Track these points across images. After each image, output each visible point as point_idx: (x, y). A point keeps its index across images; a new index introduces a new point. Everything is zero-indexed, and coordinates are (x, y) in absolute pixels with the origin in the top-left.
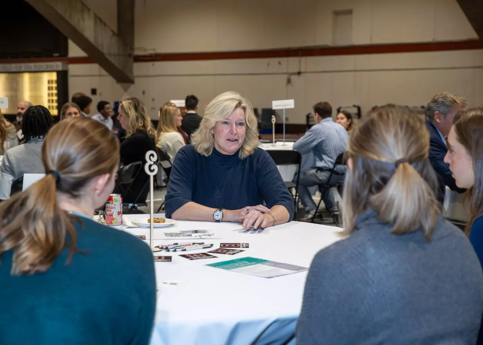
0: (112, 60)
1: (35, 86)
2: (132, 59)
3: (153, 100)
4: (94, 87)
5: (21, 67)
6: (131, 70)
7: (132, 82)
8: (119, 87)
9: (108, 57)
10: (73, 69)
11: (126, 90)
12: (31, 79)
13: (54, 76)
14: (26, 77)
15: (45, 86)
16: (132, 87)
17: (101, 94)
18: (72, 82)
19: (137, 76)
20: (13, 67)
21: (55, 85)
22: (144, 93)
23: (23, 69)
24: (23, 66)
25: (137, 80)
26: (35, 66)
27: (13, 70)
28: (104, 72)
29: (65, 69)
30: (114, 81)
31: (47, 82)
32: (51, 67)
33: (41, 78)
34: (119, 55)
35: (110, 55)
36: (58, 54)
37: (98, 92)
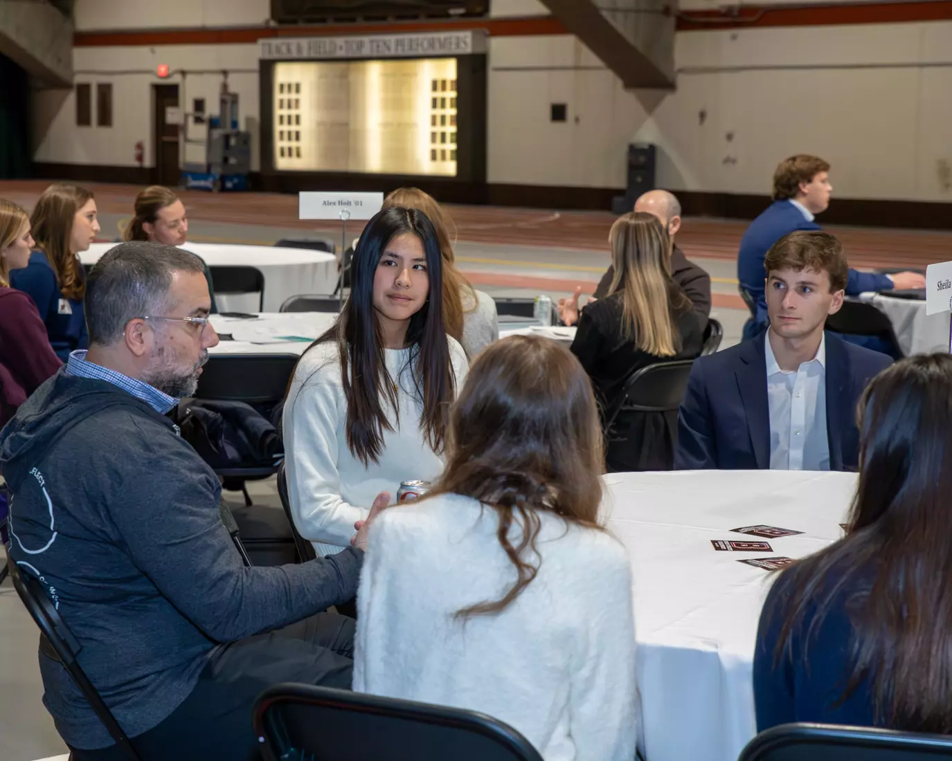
0: (620, 24)
1: (398, 101)
2: (672, 21)
3: (730, 137)
4: (558, 100)
5: (361, 45)
6: (669, 50)
7: (670, 86)
8: (629, 100)
9: (605, 14)
10: (502, 49)
11: (650, 107)
12: (385, 75)
13: (449, 70)
14: (374, 73)
15: (424, 95)
16: (669, 100)
17: (577, 120)
18: (497, 85)
19: (681, 71)
20: (340, 44)
21: (451, 94)
22: (702, 115)
23: (366, 51)
24: (368, 43)
25: (682, 81)
26: (398, 43)
27: (341, 53)
28: (592, 59)
29: (479, 50)
30: (619, 83)
31: (428, 86)
32: (442, 46)
33: (413, 74)
34: (638, 11)
35: (614, 10)
36: (461, 11)
37: (570, 114)
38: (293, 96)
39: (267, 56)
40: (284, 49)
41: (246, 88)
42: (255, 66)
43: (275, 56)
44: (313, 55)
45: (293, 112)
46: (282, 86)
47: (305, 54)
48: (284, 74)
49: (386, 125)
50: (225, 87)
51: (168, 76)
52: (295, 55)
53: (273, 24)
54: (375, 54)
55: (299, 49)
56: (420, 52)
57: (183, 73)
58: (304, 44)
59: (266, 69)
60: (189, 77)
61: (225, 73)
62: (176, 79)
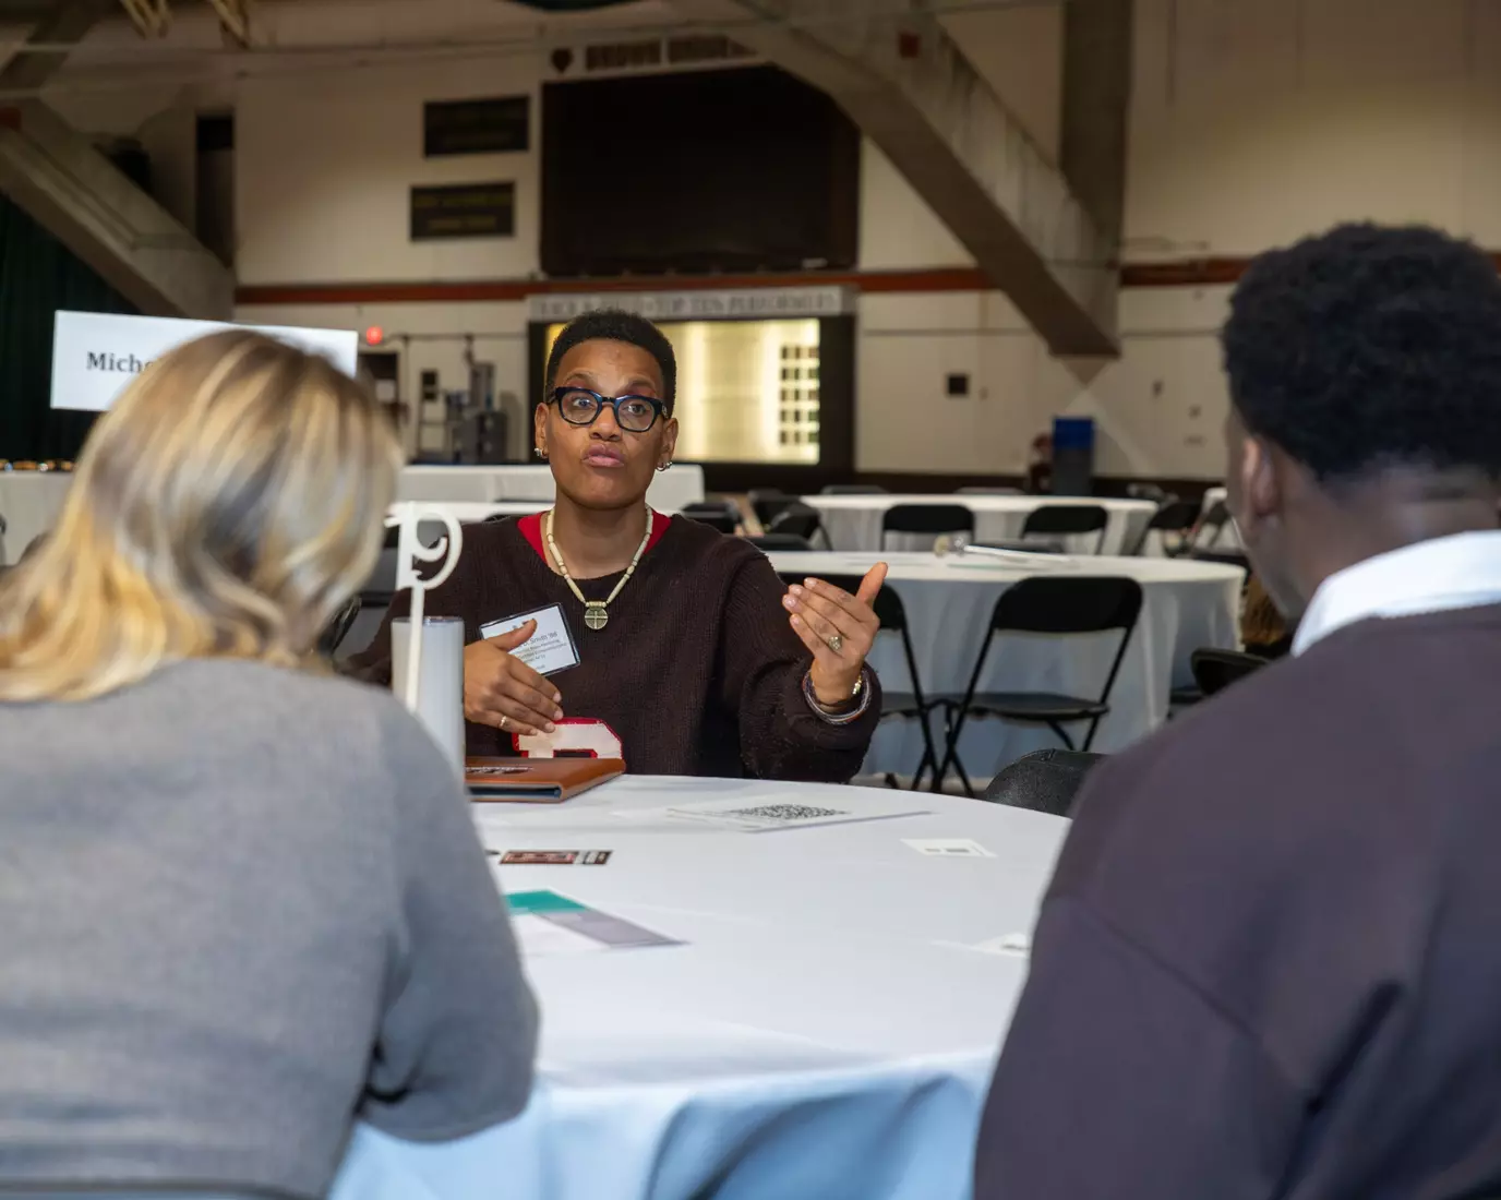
2: (1114, 277)
3: (1195, 413)
4: (959, 370)
5: (678, 304)
6: (1112, 311)
7: (1111, 352)
8: (1057, 372)
9: (1051, 268)
10: (875, 310)
11: (1085, 378)
12: (713, 342)
13: (808, 334)
14: (697, 337)
15: (767, 363)
16: (1111, 371)
17: (984, 395)
18: (870, 355)
19: (1129, 335)
20: (649, 302)
21: (809, 363)
22: (1158, 388)
23: (687, 310)
24: (689, 300)
25: (1129, 348)
26: (733, 302)
29: (847, 310)
31: (777, 353)
32: (799, 303)
33: (753, 339)
35: (1061, 263)
36: (819, 262)
37: (974, 387)
39: (539, 316)
40: (565, 309)
41: (507, 357)
43: (550, 315)
49: (714, 401)
50: (469, 356)
51: (382, 342)
54: (700, 313)
56: (765, 311)
57: (406, 338)
60: (415, 345)
61: (469, 338)
62: (395, 346)
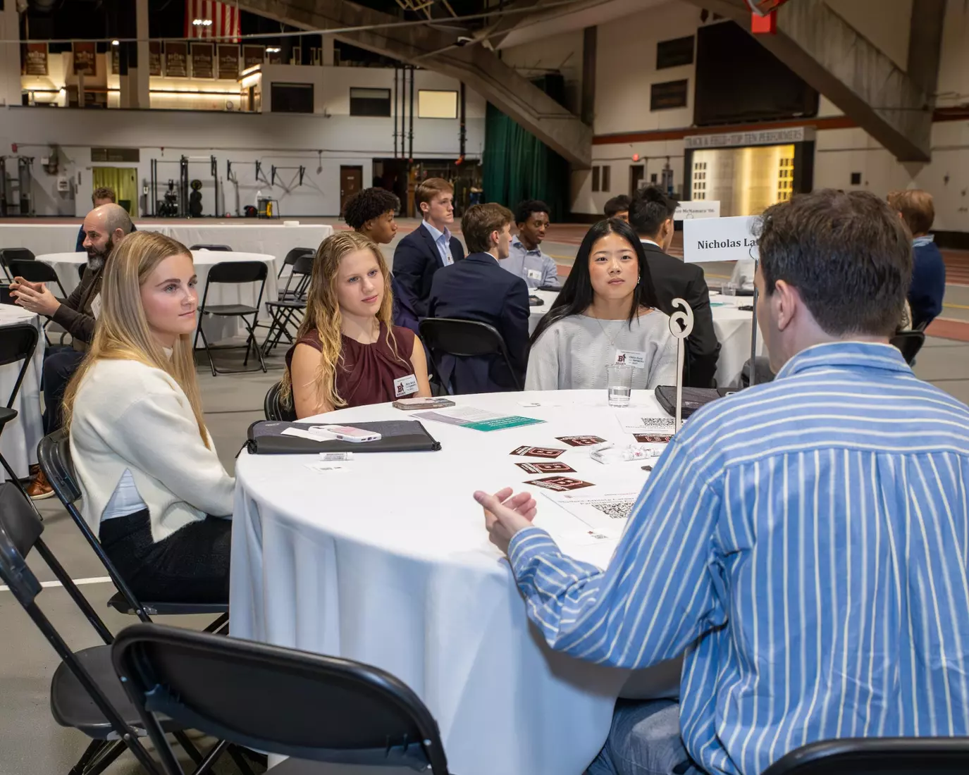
0: (887, 118)
1: (760, 173)
2: (929, 116)
3: (964, 193)
4: (856, 170)
5: (740, 138)
6: (926, 137)
7: (926, 159)
8: (901, 169)
9: (877, 112)
10: (824, 138)
11: (913, 174)
12: (754, 157)
13: (789, 152)
14: (748, 154)
15: (775, 168)
16: (926, 170)
17: (867, 183)
18: (820, 160)
19: (934, 149)
20: (729, 138)
21: (790, 168)
22: (946, 179)
23: (743, 142)
24: (744, 136)
25: (935, 156)
26: (762, 136)
27: (729, 144)
28: (876, 144)
29: (809, 139)
30: (894, 158)
31: (778, 163)
32: (786, 136)
33: (768, 156)
34: (902, 109)
35: (883, 109)
36: (800, 114)
37: (863, 179)
38: (702, 171)
39: (689, 147)
40: (698, 141)
41: (677, 166)
42: (682, 153)
43: (693, 146)
44: (714, 146)
45: (702, 181)
46: (696, 165)
47: (709, 145)
48: (698, 157)
49: (752, 188)
50: (668, 166)
51: (639, 161)
52: (703, 146)
53: (695, 127)
54: (748, 143)
55: (706, 142)
56: (773, 141)
57: (646, 158)
58: (708, 138)
59: (688, 154)
60: (650, 161)
61: (668, 158)
62: (642, 162)
